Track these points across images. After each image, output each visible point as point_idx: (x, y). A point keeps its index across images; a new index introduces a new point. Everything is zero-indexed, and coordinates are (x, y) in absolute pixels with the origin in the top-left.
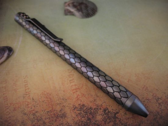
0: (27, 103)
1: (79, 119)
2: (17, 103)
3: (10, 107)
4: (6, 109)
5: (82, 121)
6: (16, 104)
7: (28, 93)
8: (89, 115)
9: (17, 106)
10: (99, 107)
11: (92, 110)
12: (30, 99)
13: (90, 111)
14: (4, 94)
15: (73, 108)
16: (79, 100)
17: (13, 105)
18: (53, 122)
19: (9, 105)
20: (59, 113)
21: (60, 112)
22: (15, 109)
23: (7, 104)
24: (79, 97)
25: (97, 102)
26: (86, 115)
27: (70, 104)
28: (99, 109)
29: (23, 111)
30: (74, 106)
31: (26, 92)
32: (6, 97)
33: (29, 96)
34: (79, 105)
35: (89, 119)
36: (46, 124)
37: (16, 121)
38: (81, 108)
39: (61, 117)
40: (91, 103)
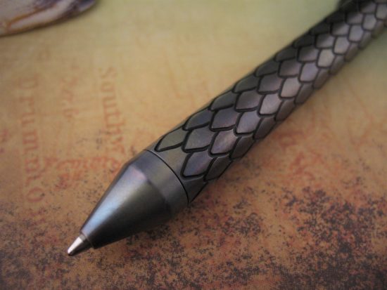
0: (109, 164)
1: (311, 243)
2: (72, 162)
3: (44, 170)
4: (29, 179)
5: (321, 254)
6: (69, 165)
7: (114, 129)
8: (344, 232)
9: (72, 172)
10: (375, 206)
11: (351, 213)
12: (123, 151)
13: (347, 216)
14: (24, 123)
15: (286, 201)
16: (306, 173)
17: (58, 167)
18: (210, 246)
19: (42, 163)
20: (234, 216)
21: (238, 210)
22: (63, 184)
23: (36, 161)
24: (303, 162)
25: (365, 187)
26: (336, 233)
27: (274, 185)
28: (375, 212)
29: (95, 192)
30: (290, 196)
31: (108, 126)
32: (34, 133)
33: (120, 140)
34: (307, 190)
35: (345, 248)
36: (186, 251)
37: (65, 229)
38: (313, 204)
39: (242, 230)
40: (346, 188)
